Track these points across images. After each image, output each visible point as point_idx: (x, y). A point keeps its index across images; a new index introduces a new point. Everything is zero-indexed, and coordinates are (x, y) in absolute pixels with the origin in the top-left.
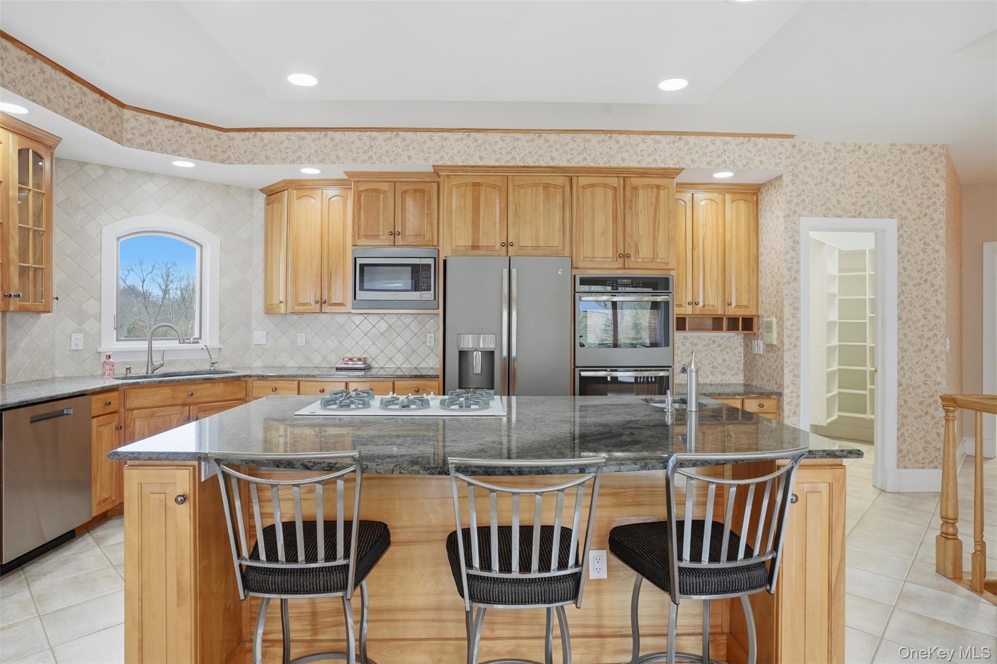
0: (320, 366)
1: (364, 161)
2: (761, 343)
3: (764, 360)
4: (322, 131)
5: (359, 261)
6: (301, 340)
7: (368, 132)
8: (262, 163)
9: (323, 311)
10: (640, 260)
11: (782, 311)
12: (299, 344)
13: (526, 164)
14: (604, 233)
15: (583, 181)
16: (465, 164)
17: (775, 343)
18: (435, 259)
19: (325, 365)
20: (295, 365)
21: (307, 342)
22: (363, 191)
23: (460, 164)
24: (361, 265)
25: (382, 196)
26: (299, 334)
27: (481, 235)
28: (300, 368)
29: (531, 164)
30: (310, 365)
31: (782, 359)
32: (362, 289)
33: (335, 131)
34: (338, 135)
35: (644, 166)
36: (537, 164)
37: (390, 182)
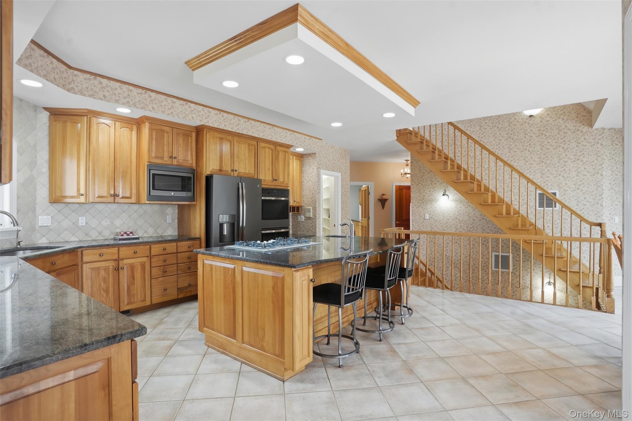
0: (97, 239)
1: (169, 114)
2: (303, 217)
3: (304, 224)
4: (144, 90)
5: (152, 172)
6: (82, 221)
7: (171, 98)
8: (101, 99)
9: (116, 202)
10: (279, 182)
11: (315, 204)
12: (80, 224)
13: (243, 133)
14: (269, 169)
15: (263, 145)
16: (218, 127)
17: (312, 216)
18: (193, 174)
19: (101, 238)
20: (77, 240)
21: (86, 223)
22: (155, 129)
23: (216, 127)
24: (153, 174)
25: (166, 134)
26: (80, 218)
27: (223, 165)
28: (80, 241)
29: (245, 133)
30: (90, 239)
31: (316, 222)
32: (154, 189)
33: (151, 92)
34: (153, 95)
35: (283, 142)
36: (247, 134)
37: (170, 127)
